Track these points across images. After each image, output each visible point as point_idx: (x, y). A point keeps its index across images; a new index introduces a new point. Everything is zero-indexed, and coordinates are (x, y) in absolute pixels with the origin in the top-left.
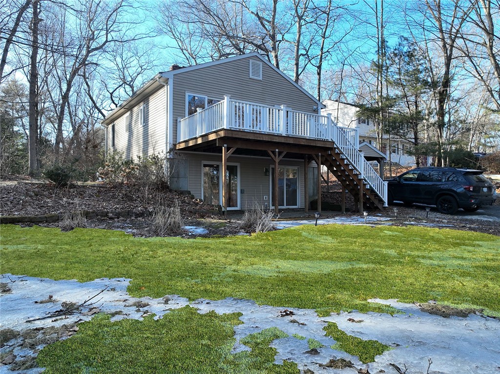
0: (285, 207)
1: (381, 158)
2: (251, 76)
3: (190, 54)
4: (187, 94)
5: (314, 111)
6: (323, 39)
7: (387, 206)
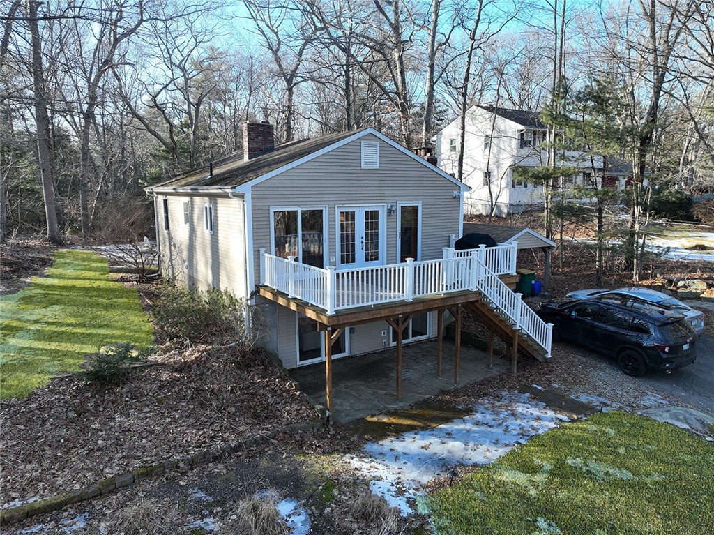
0: (411, 339)
1: (547, 247)
2: (363, 166)
3: (269, 27)
4: (272, 210)
5: (455, 197)
6: (471, 42)
7: (549, 356)
